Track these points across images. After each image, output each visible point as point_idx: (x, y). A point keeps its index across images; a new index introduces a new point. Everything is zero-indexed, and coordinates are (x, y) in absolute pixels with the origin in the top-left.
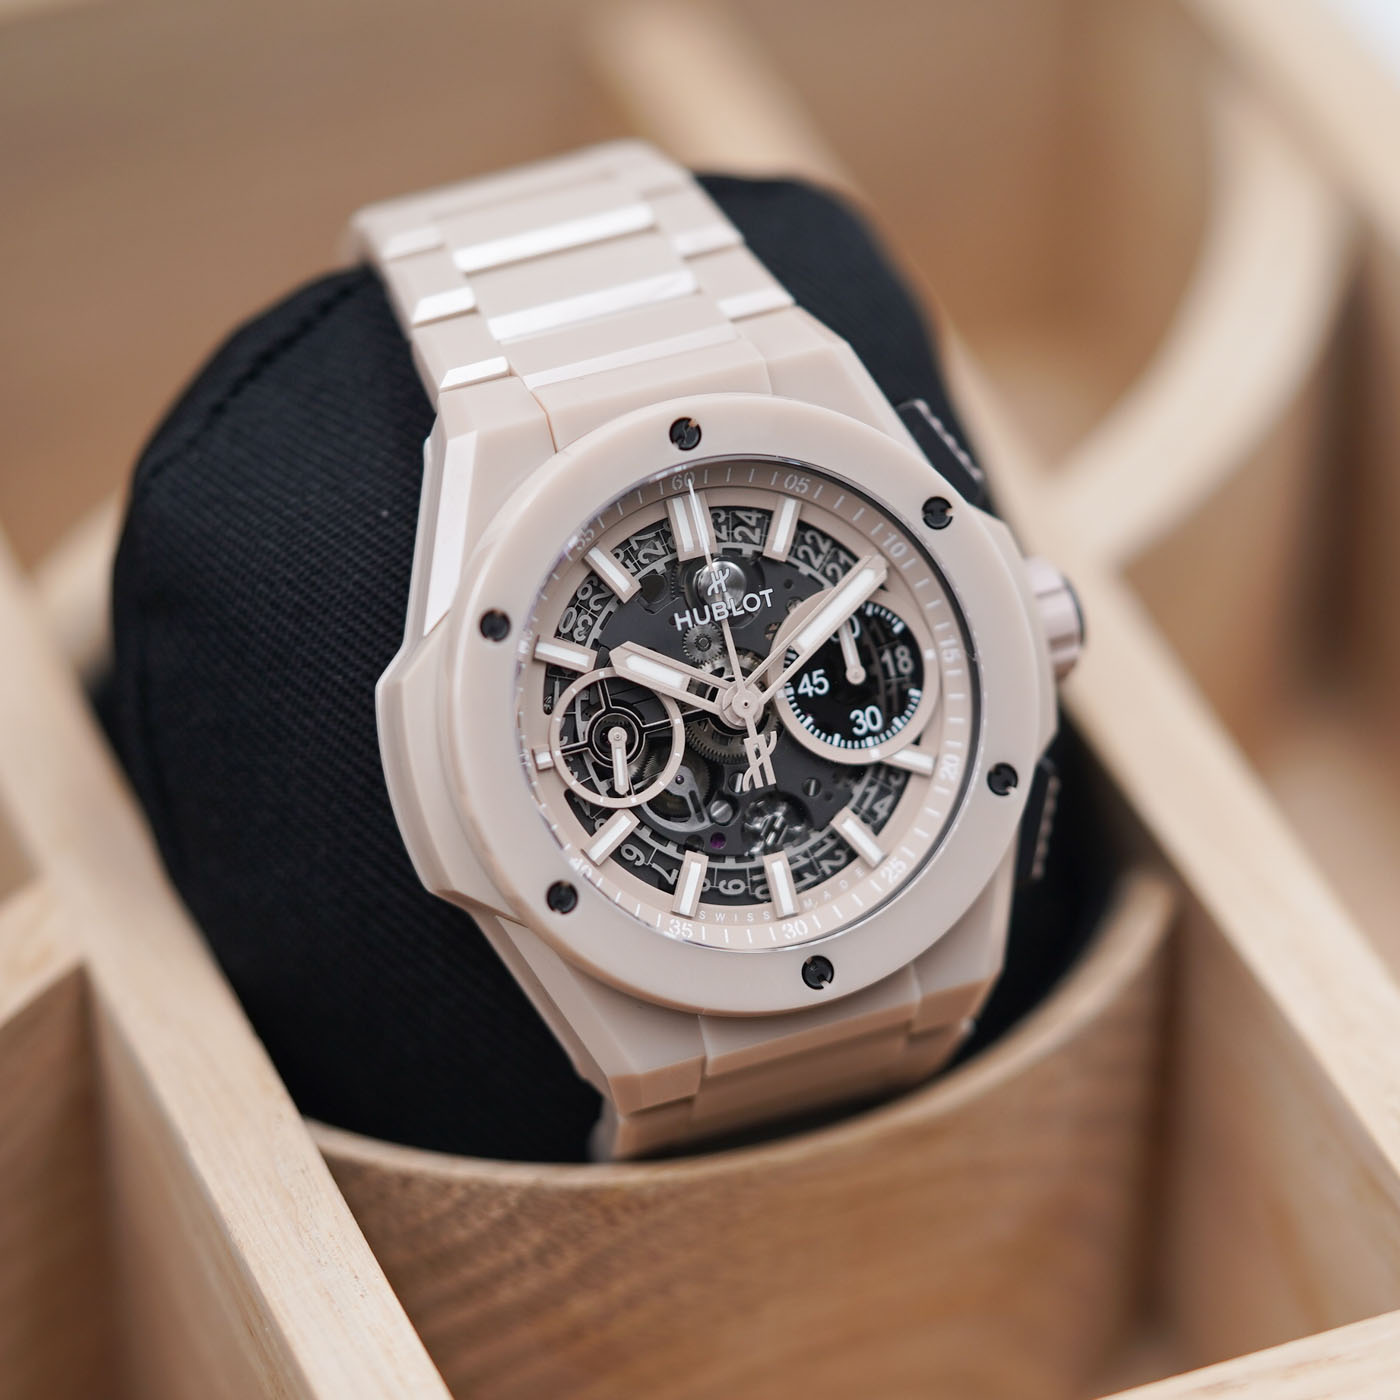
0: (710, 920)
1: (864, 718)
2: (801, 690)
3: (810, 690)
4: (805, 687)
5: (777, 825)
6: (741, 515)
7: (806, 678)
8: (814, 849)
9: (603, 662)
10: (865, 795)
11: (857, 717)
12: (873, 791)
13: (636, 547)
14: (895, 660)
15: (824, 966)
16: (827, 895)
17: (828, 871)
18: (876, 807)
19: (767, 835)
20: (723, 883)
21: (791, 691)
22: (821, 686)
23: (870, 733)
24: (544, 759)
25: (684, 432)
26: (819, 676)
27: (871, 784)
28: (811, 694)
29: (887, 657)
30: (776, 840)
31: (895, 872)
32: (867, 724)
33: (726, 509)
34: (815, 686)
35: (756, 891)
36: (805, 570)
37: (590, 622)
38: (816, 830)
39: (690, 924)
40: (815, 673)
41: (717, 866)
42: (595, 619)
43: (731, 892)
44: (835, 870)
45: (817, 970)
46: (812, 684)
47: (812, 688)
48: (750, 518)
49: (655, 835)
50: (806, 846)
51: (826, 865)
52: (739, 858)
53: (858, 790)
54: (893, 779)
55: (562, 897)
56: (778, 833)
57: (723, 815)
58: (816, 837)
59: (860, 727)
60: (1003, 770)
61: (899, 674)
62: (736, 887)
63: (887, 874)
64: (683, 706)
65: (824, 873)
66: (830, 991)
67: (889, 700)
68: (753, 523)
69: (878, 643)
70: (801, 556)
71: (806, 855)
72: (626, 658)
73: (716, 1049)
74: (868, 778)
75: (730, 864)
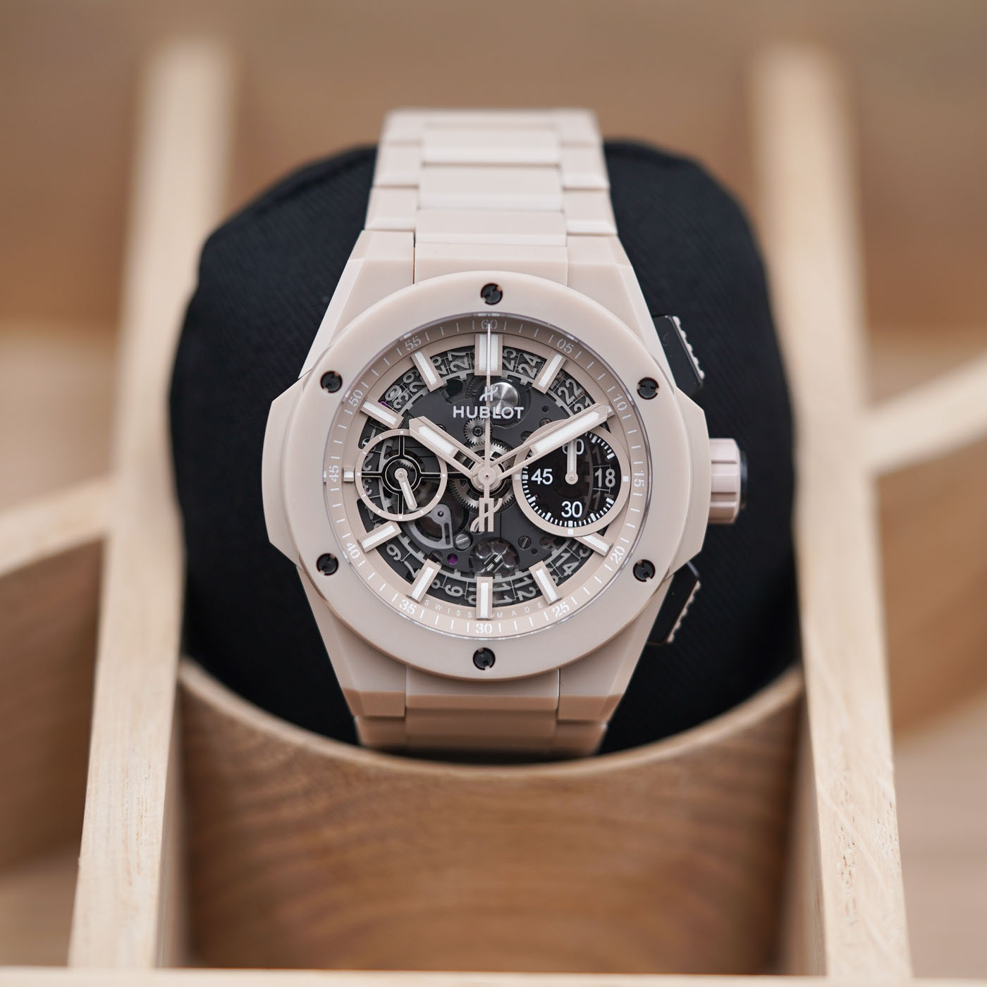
0: (431, 607)
1: (570, 507)
2: (533, 478)
3: (539, 479)
4: (537, 477)
5: (497, 560)
6: (527, 357)
7: (539, 472)
8: (515, 581)
9: (404, 425)
10: (560, 557)
11: (567, 505)
12: (566, 556)
13: (450, 359)
14: (604, 477)
15: (490, 656)
16: (514, 613)
17: (521, 599)
18: (565, 567)
19: (488, 565)
20: (449, 586)
21: (526, 477)
22: (547, 479)
23: (572, 518)
24: (349, 475)
25: (491, 292)
26: (547, 473)
27: (566, 551)
28: (539, 483)
29: (599, 473)
30: (493, 569)
31: (561, 611)
32: (572, 512)
33: (518, 351)
34: (543, 478)
35: (467, 598)
36: (559, 403)
37: (407, 398)
38: (520, 570)
39: (416, 605)
40: (546, 470)
41: (447, 574)
42: (410, 397)
43: (452, 593)
44: (526, 599)
45: (484, 657)
46: (542, 476)
47: (541, 479)
48: (532, 360)
49: (411, 543)
50: (510, 579)
51: (520, 594)
52: (463, 574)
53: (555, 553)
54: (580, 552)
55: (328, 564)
56: (496, 565)
57: (465, 543)
58: (519, 575)
59: (567, 512)
60: (646, 565)
61: (604, 485)
62: (457, 591)
63: (556, 610)
64: (449, 467)
65: (518, 598)
66: (489, 673)
67: (593, 501)
68: (533, 364)
69: (595, 462)
70: (560, 394)
71: (508, 583)
72: (419, 426)
73: (412, 690)
74: (564, 547)
75: (457, 576)
